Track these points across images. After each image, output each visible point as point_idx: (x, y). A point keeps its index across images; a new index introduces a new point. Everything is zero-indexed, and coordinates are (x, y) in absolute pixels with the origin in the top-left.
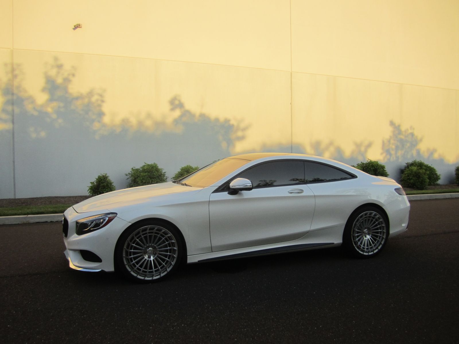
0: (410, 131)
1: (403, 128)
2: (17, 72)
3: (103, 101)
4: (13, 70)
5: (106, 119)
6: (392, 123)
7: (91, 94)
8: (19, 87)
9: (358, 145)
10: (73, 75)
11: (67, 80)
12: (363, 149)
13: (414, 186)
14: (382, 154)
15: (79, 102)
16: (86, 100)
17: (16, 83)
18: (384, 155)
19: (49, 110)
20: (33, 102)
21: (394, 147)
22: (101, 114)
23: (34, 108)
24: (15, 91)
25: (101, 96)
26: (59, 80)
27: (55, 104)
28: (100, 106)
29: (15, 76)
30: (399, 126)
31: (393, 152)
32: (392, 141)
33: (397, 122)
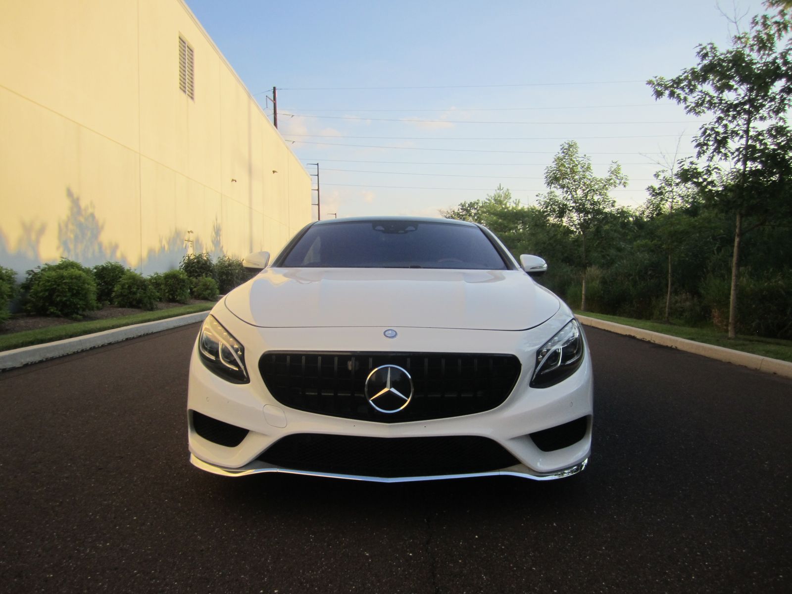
0: (90, 210)
1: (83, 204)
6: (70, 194)
9: (27, 228)
12: (33, 237)
13: (141, 305)
14: (58, 248)
18: (61, 250)
21: (72, 236)
30: (78, 199)
31: (72, 246)
32: (70, 227)
33: (75, 191)
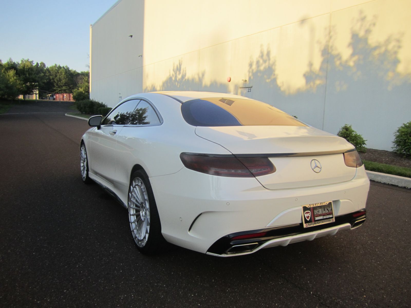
2: (332, 33)
3: (399, 47)
4: (330, 33)
5: (401, 68)
7: (388, 41)
8: (332, 47)
10: (374, 24)
11: (368, 31)
15: (376, 53)
16: (383, 49)
17: (330, 44)
19: (351, 64)
20: (340, 59)
22: (396, 62)
23: (340, 63)
24: (330, 51)
25: (398, 41)
26: (362, 34)
27: (356, 58)
28: (396, 53)
29: (330, 37)
